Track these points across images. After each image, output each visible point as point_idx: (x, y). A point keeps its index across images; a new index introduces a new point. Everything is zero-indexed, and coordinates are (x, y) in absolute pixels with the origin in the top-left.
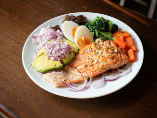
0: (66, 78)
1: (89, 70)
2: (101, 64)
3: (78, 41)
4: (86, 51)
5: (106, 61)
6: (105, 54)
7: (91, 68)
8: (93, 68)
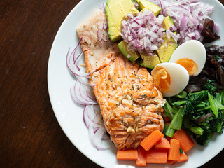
0: (93, 46)
1: (101, 82)
2: (105, 100)
3: (161, 68)
4: (137, 81)
5: (108, 109)
6: (121, 109)
7: (104, 85)
8: (102, 89)
